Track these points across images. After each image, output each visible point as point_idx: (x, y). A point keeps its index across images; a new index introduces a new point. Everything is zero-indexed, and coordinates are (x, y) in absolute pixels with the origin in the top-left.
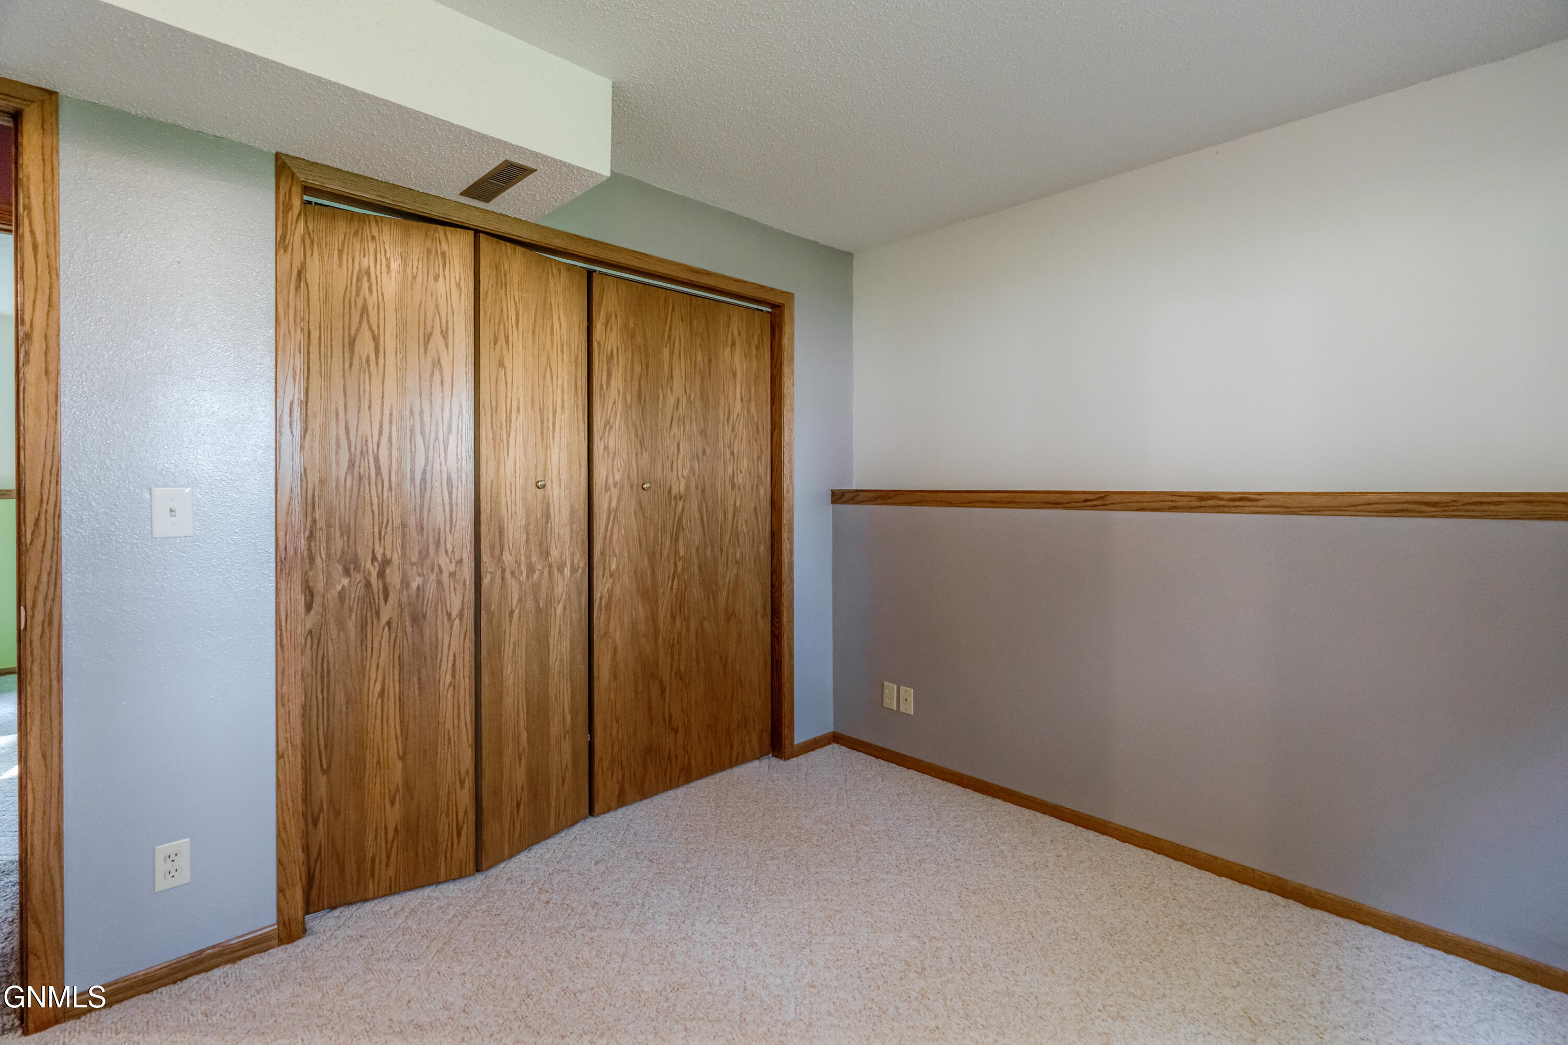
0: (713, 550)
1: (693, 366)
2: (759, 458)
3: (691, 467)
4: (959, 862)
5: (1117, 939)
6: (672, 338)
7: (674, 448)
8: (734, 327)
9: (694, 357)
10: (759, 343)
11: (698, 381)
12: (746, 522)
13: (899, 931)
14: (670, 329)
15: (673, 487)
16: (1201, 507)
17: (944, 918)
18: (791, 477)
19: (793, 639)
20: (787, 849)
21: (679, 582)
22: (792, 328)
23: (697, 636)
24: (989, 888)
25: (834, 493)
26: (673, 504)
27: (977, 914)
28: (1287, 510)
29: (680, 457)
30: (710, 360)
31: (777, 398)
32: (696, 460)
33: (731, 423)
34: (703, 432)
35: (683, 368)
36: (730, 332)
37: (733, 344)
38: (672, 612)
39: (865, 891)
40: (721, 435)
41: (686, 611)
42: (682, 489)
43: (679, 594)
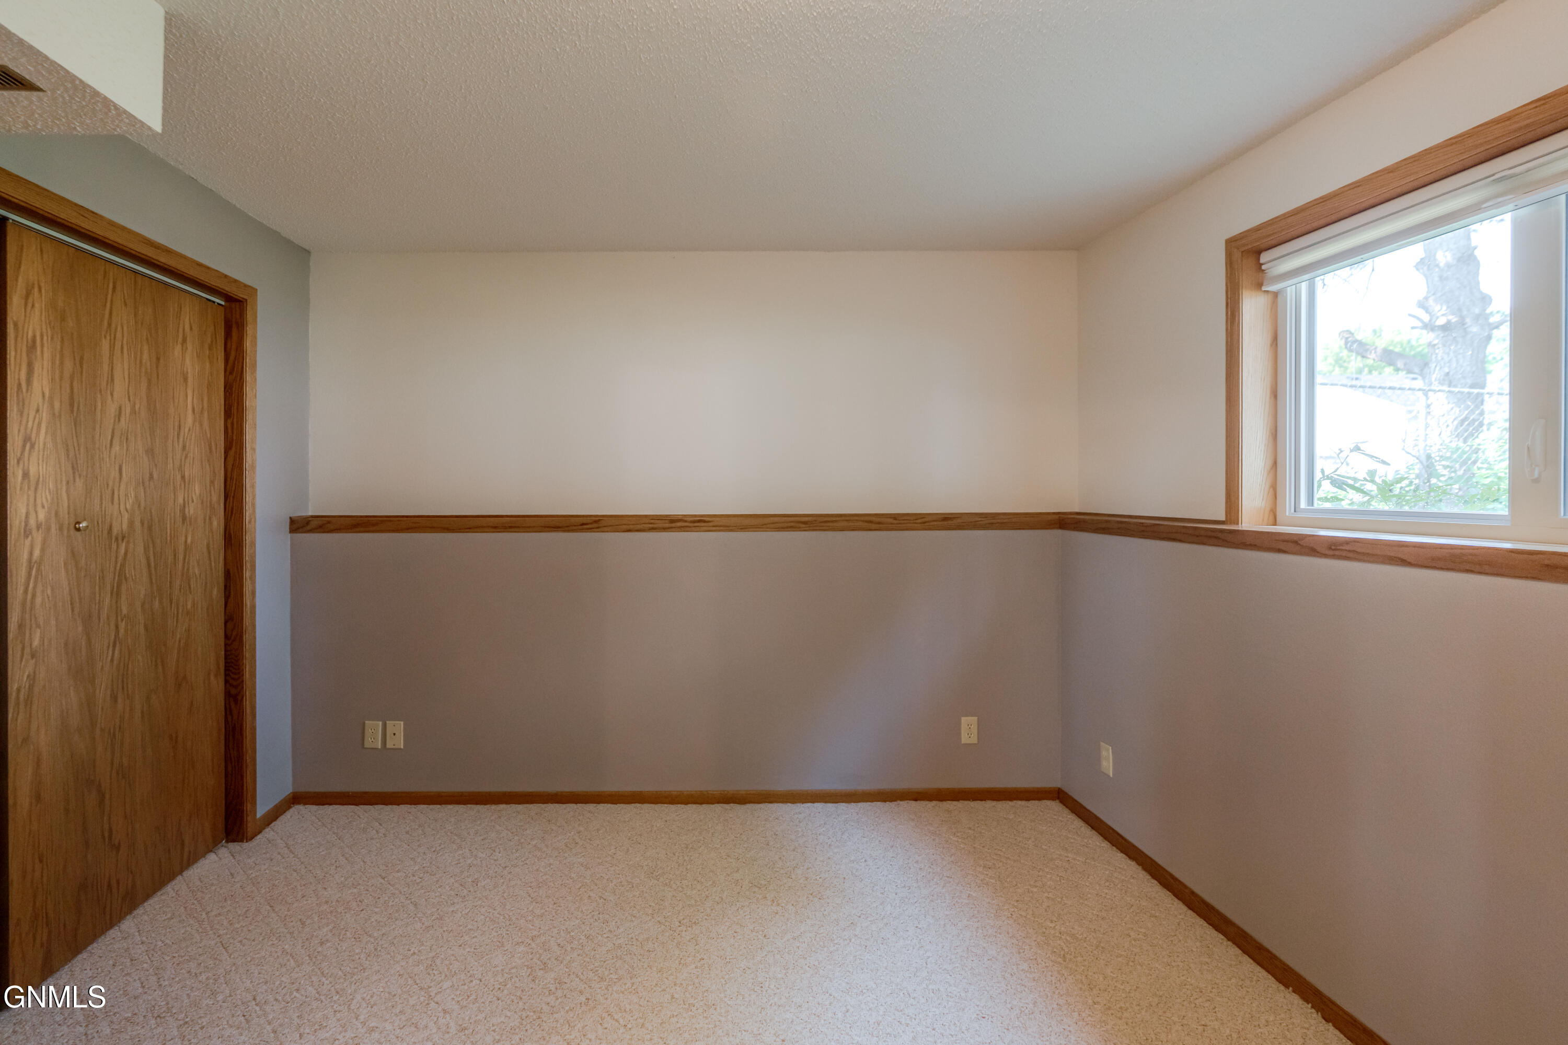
0: (161, 602)
1: (138, 366)
2: (212, 482)
3: (136, 497)
4: (507, 869)
5: (657, 874)
6: (113, 326)
7: (115, 473)
8: (186, 320)
9: (139, 353)
10: (212, 342)
11: (144, 385)
12: (198, 563)
13: (503, 946)
14: (111, 314)
15: (114, 524)
16: (672, 528)
17: (530, 918)
18: (253, 505)
19: (255, 695)
20: (330, 927)
21: (121, 650)
22: (255, 329)
23: (143, 717)
24: (547, 879)
25: (292, 521)
26: (114, 546)
27: (552, 902)
28: (728, 528)
29: (123, 486)
30: (158, 359)
31: (234, 410)
32: (142, 487)
33: (181, 439)
34: (150, 452)
35: (126, 367)
36: (181, 326)
37: (184, 340)
38: (112, 690)
39: (445, 929)
40: (170, 455)
41: (130, 686)
42: (125, 526)
43: (122, 664)
